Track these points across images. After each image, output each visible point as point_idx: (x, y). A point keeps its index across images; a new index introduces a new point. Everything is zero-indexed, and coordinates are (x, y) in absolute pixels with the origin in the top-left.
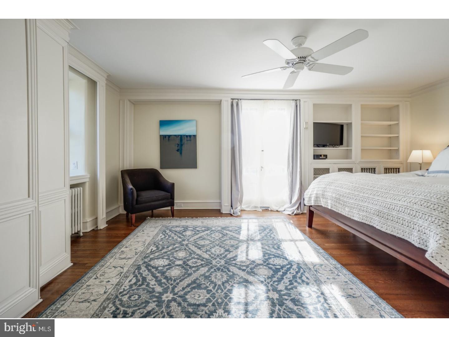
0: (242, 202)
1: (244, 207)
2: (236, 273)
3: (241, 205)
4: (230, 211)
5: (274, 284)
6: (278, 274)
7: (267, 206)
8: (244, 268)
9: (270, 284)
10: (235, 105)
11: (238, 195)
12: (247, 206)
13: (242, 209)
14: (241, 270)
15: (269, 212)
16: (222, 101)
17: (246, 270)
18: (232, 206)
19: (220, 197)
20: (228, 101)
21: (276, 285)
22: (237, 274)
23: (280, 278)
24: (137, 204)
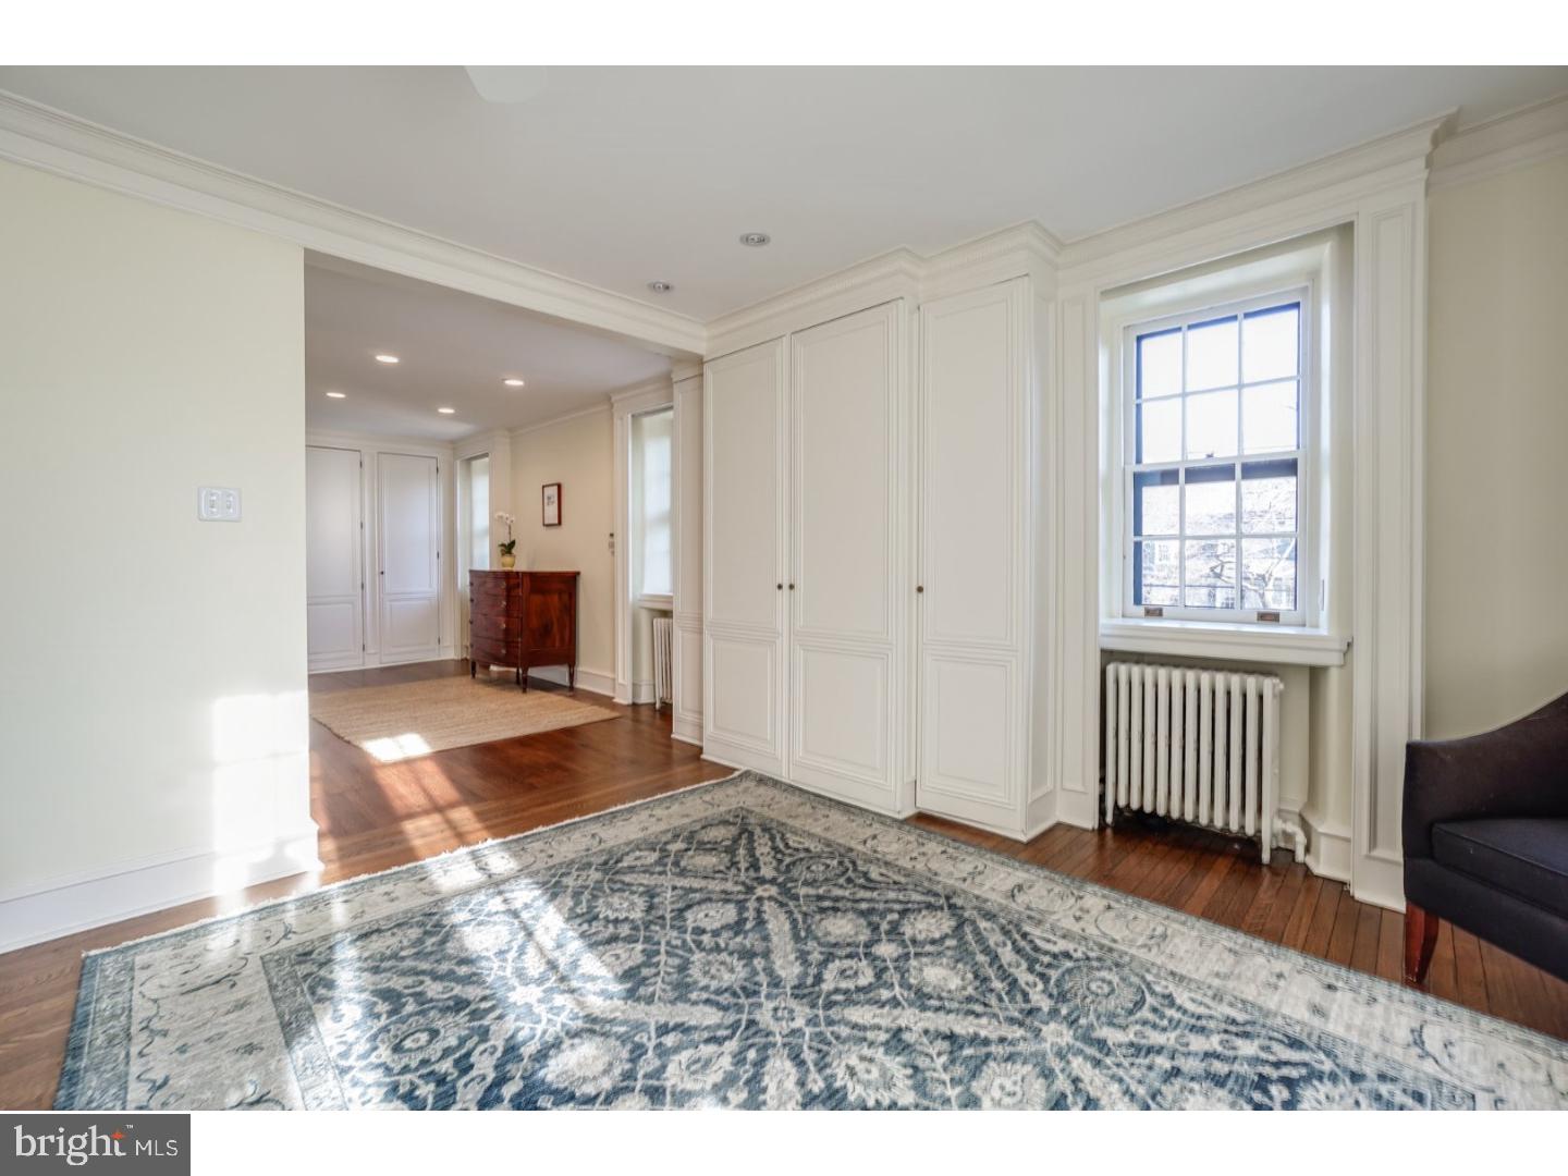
2: (680, 1005)
5: (531, 1029)
6: (523, 1078)
8: (670, 1040)
9: (544, 1021)
14: (671, 1024)
17: (659, 1036)
21: (523, 1028)
22: (673, 1002)
23: (509, 1067)
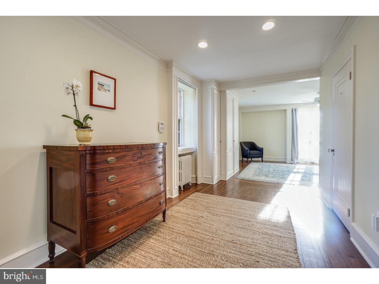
0: (298, 158)
1: (299, 161)
3: (297, 160)
4: (291, 162)
7: (314, 162)
10: (294, 111)
11: (296, 155)
12: (301, 161)
13: (298, 162)
15: (315, 165)
16: (287, 110)
18: (292, 160)
19: (286, 155)
20: (290, 109)
24: (249, 155)
